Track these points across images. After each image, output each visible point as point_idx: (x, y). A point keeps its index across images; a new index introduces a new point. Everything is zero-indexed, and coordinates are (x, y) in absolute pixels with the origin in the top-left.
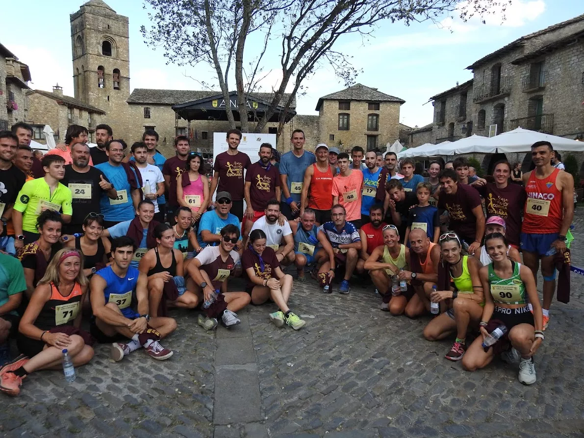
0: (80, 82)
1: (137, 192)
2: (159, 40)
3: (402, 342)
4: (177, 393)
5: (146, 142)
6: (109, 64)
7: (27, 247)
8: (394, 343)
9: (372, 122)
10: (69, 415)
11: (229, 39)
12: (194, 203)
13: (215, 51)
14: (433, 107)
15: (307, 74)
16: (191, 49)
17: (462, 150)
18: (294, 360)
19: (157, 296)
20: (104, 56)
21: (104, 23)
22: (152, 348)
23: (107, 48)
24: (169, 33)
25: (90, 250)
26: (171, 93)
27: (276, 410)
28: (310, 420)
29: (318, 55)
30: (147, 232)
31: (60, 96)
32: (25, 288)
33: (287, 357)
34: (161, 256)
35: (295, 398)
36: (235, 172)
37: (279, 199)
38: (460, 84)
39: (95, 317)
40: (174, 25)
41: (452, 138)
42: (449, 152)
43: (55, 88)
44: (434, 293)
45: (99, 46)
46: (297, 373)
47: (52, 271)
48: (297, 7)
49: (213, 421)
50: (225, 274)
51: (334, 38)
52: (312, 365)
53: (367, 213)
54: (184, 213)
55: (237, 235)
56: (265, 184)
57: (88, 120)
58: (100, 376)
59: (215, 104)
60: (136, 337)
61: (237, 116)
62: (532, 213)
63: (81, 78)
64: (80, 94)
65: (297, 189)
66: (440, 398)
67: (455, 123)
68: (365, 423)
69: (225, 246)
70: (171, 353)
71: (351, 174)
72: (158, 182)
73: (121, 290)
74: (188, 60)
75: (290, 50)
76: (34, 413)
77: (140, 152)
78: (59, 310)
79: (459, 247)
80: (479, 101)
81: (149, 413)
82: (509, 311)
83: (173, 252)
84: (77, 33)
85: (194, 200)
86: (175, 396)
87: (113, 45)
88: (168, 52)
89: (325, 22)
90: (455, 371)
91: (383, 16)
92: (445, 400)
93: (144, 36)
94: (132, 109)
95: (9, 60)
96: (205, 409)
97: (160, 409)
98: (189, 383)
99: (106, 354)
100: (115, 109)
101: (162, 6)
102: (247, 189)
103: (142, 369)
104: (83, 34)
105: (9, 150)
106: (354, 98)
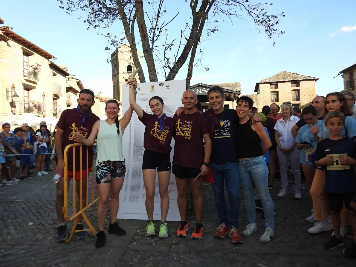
0: (116, 89)
9: (295, 95)
20: (128, 73)
21: (128, 56)
31: (102, 97)
43: (100, 93)
45: (126, 69)
64: (116, 96)
84: (114, 63)
87: (133, 67)
95: (70, 78)
104: (117, 63)
106: (281, 81)
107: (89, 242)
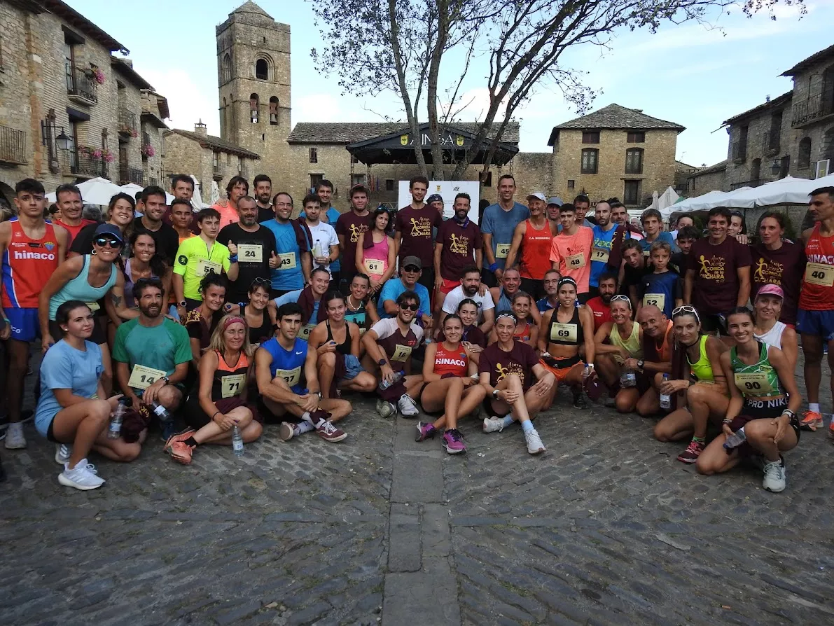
0: (228, 116)
1: (307, 256)
2: (332, 65)
3: (627, 440)
4: (351, 473)
5: (321, 194)
6: (265, 90)
7: (189, 314)
8: (615, 441)
9: (633, 161)
10: (241, 484)
11: (419, 59)
12: (376, 268)
13: (402, 76)
14: (729, 135)
15: (521, 102)
16: (373, 73)
17: (765, 199)
18: (486, 450)
19: (328, 374)
20: (259, 79)
21: (258, 35)
22: (324, 428)
23: (262, 69)
24: (344, 54)
25: (256, 321)
26: (345, 128)
27: (460, 495)
28: (497, 506)
29: (535, 76)
30: (318, 306)
31: (204, 136)
32: (191, 358)
33: (479, 447)
34: (332, 329)
35: (483, 486)
36: (422, 230)
37: (479, 266)
38: (771, 99)
39: (262, 395)
40: (352, 43)
41: (756, 182)
42: (746, 203)
43: (198, 126)
44: (664, 383)
45: (252, 66)
46: (488, 463)
47: (216, 339)
48: (509, 12)
49: (389, 499)
50: (406, 352)
51: (557, 52)
52: (507, 457)
53: (595, 284)
54: (359, 280)
55: (416, 302)
56: (460, 246)
57: (238, 167)
58: (269, 453)
59: (404, 141)
60: (306, 416)
61: (429, 158)
62: (812, 282)
63: (228, 110)
64: (228, 133)
65: (504, 253)
66: (659, 498)
67: (763, 159)
68: (562, 513)
69: (403, 315)
70: (345, 435)
71: (577, 232)
72: (332, 244)
73: (288, 366)
74: (368, 88)
75: (500, 69)
76: (207, 480)
77: (311, 207)
78: (226, 381)
79: (698, 324)
80: (800, 125)
81: (322, 489)
82: (760, 405)
83: (347, 325)
84: (224, 51)
85: (376, 266)
86: (350, 476)
87: (270, 64)
88: (344, 79)
89: (549, 30)
90: (686, 473)
91: (618, 23)
92: (663, 500)
93: (315, 61)
94: (294, 150)
95: (144, 93)
96: (382, 488)
97: (333, 485)
98: (365, 465)
99: (275, 434)
100: (272, 151)
101: (337, 20)
102: (438, 253)
103: (314, 449)
104: (232, 52)
105: (158, 209)
106: (606, 126)
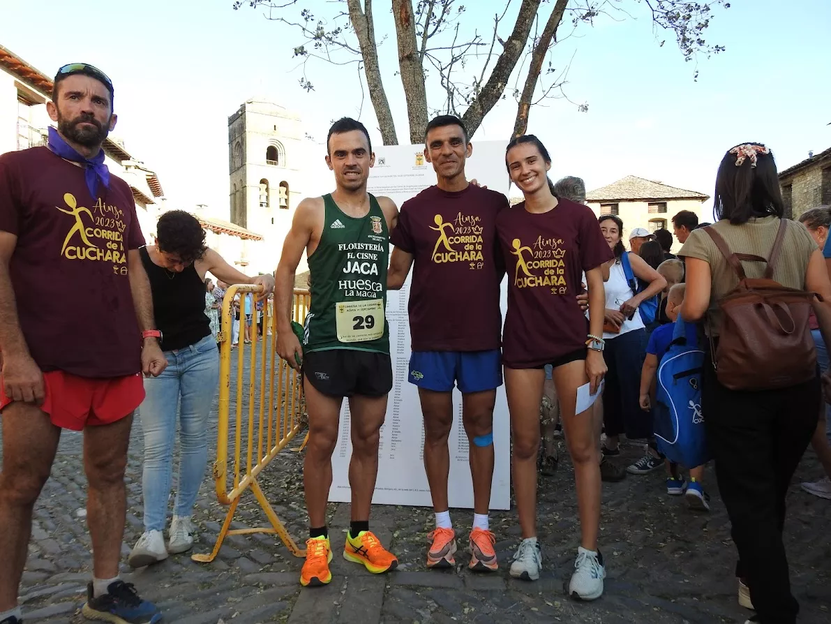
0: (237, 202)
20: (268, 165)
23: (272, 155)
45: (263, 153)
63: (238, 196)
64: (237, 217)
84: (235, 140)
87: (281, 151)
95: (129, 166)
104: (242, 140)
106: (624, 197)
107: (271, 564)
